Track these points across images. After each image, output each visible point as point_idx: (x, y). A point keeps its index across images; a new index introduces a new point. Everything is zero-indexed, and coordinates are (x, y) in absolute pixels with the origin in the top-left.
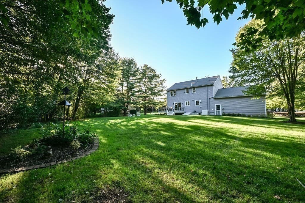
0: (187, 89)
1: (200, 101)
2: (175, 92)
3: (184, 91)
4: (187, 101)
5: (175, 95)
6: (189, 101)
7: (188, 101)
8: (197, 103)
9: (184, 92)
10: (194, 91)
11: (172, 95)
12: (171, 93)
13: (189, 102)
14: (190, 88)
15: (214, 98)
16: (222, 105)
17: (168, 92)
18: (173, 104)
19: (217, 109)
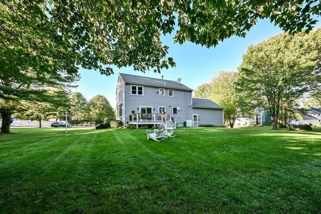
0: (162, 88)
2: (140, 89)
3: (156, 90)
4: (161, 107)
5: (140, 93)
6: (163, 107)
7: (162, 107)
8: (175, 111)
9: (158, 92)
10: (171, 94)
11: (135, 93)
12: (134, 88)
13: (164, 108)
14: (166, 89)
15: (192, 107)
16: (199, 116)
17: (128, 86)
18: (138, 108)
19: (194, 120)
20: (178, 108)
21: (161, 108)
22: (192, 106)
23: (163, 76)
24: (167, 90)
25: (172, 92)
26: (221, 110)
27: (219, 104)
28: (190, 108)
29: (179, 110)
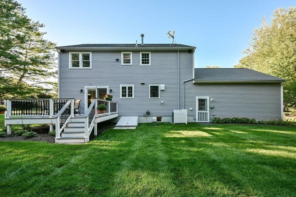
0: (127, 52)
1: (162, 87)
2: (86, 57)
3: (115, 56)
4: (124, 85)
5: (86, 64)
6: (130, 85)
7: (127, 86)
8: (154, 91)
9: (117, 60)
10: (145, 61)
11: (78, 65)
12: (75, 57)
13: (130, 88)
14: (136, 51)
15: (194, 82)
16: (212, 99)
17: (64, 55)
18: (82, 90)
19: (200, 109)
20: (161, 85)
21: (125, 88)
22: (194, 79)
23: (142, 36)
24: (136, 55)
25: (148, 57)
26: (276, 84)
27: (271, 74)
28: (190, 84)
29: (163, 90)
